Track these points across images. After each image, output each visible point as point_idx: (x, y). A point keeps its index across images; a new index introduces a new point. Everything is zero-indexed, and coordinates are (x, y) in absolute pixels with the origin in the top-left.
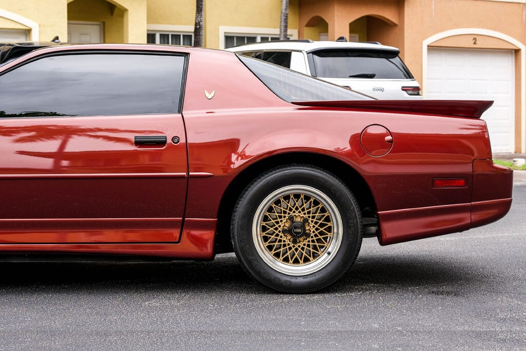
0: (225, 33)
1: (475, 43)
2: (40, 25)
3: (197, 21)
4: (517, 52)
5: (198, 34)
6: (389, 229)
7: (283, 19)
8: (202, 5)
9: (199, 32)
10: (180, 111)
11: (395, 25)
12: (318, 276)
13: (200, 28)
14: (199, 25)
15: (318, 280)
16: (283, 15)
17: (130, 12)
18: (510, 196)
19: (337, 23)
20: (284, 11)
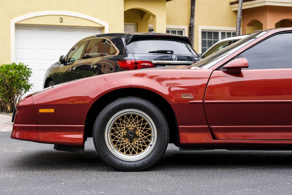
0: (202, 29)
2: (109, 25)
3: (191, 23)
5: (191, 30)
7: (238, 21)
8: (194, 13)
9: (192, 29)
13: (193, 26)
14: (192, 25)
16: (238, 19)
17: (157, 17)
19: (268, 24)
20: (239, 17)
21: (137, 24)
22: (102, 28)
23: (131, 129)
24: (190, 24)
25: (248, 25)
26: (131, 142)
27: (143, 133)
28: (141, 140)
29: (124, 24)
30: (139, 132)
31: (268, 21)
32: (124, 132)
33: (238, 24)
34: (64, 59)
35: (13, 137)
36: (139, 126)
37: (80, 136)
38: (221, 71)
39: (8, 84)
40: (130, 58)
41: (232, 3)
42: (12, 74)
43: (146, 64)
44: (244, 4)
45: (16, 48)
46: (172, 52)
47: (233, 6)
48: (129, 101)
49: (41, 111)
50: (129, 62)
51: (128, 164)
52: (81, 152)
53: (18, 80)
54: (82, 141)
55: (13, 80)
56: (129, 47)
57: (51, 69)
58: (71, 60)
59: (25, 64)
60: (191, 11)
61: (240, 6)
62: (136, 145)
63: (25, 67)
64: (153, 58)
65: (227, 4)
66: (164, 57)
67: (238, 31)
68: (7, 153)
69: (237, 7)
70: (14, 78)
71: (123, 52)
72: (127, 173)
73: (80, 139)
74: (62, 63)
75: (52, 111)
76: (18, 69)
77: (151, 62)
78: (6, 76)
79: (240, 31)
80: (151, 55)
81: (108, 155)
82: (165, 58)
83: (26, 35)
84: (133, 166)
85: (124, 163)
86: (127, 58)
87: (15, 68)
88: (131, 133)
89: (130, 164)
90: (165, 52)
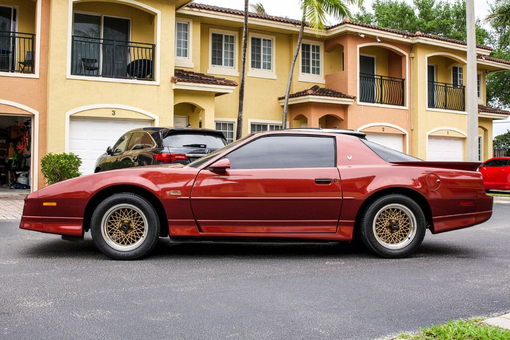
0: (251, 122)
1: (383, 131)
3: (239, 116)
4: (404, 135)
5: (239, 123)
6: (437, 226)
7: (285, 116)
10: (336, 166)
11: (343, 120)
12: (405, 249)
15: (405, 251)
16: (284, 113)
17: (206, 111)
18: (492, 210)
19: (312, 118)
20: (285, 111)
21: (189, 117)
22: (153, 121)
23: (126, 222)
24: (238, 118)
25: (295, 119)
26: (126, 233)
27: (136, 225)
28: (135, 232)
29: (174, 117)
30: (133, 225)
31: (312, 116)
32: (119, 225)
33: (284, 118)
34: (111, 150)
35: (22, 227)
36: (133, 219)
37: (79, 228)
38: (208, 171)
39: (59, 173)
40: (166, 151)
41: (280, 99)
42: (62, 164)
43: (180, 157)
44: (290, 100)
45: (70, 139)
46: (205, 146)
47: (281, 101)
48: (123, 197)
49: (45, 204)
50: (164, 155)
51: (122, 253)
52: (81, 242)
53: (67, 170)
54: (81, 232)
55: (63, 169)
56: (166, 141)
57: (101, 158)
58: (118, 151)
59: (76, 154)
60: (240, 105)
61: (286, 102)
62: (130, 236)
63: (76, 157)
64: (187, 152)
65: (275, 99)
66: (197, 150)
67: (284, 125)
68: (29, 240)
69: (284, 102)
70: (64, 167)
71: (160, 146)
72: (119, 262)
73: (79, 230)
74: (109, 154)
75: (54, 204)
76: (68, 159)
77: (184, 155)
78: (57, 165)
79: (286, 125)
80: (185, 148)
81: (103, 245)
82: (201, 152)
83: (80, 126)
84: (126, 255)
85: (118, 252)
86: (163, 151)
87: (65, 158)
88: (126, 226)
89: (123, 253)
90: (198, 146)
